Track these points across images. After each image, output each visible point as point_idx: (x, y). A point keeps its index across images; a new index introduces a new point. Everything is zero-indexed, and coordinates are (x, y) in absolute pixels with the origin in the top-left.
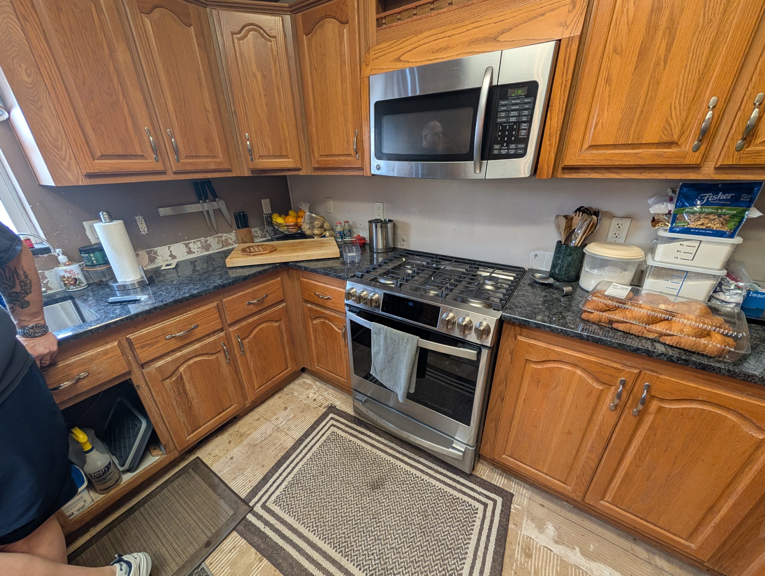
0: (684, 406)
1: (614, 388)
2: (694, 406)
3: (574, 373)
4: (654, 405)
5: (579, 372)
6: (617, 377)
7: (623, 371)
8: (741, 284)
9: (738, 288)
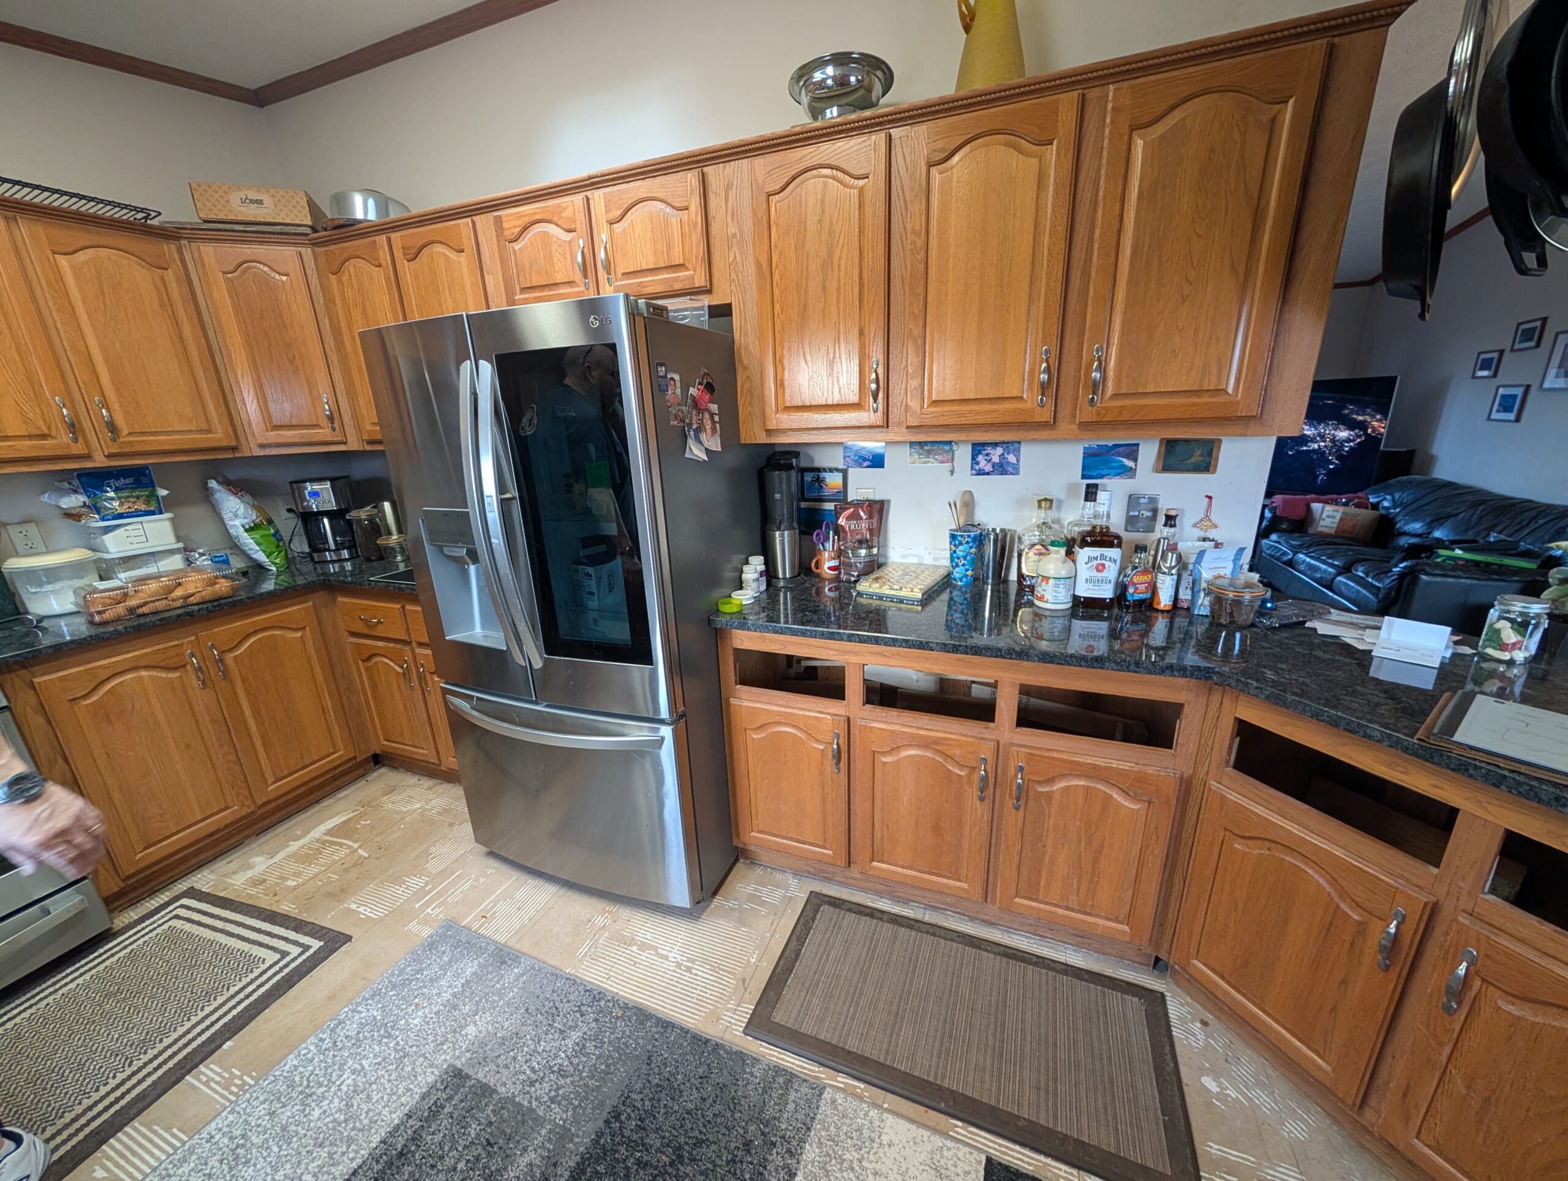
0: (248, 644)
1: (188, 667)
2: (252, 640)
3: (141, 678)
4: (229, 657)
5: (144, 673)
6: (183, 654)
7: (182, 644)
8: (201, 551)
9: (201, 555)
